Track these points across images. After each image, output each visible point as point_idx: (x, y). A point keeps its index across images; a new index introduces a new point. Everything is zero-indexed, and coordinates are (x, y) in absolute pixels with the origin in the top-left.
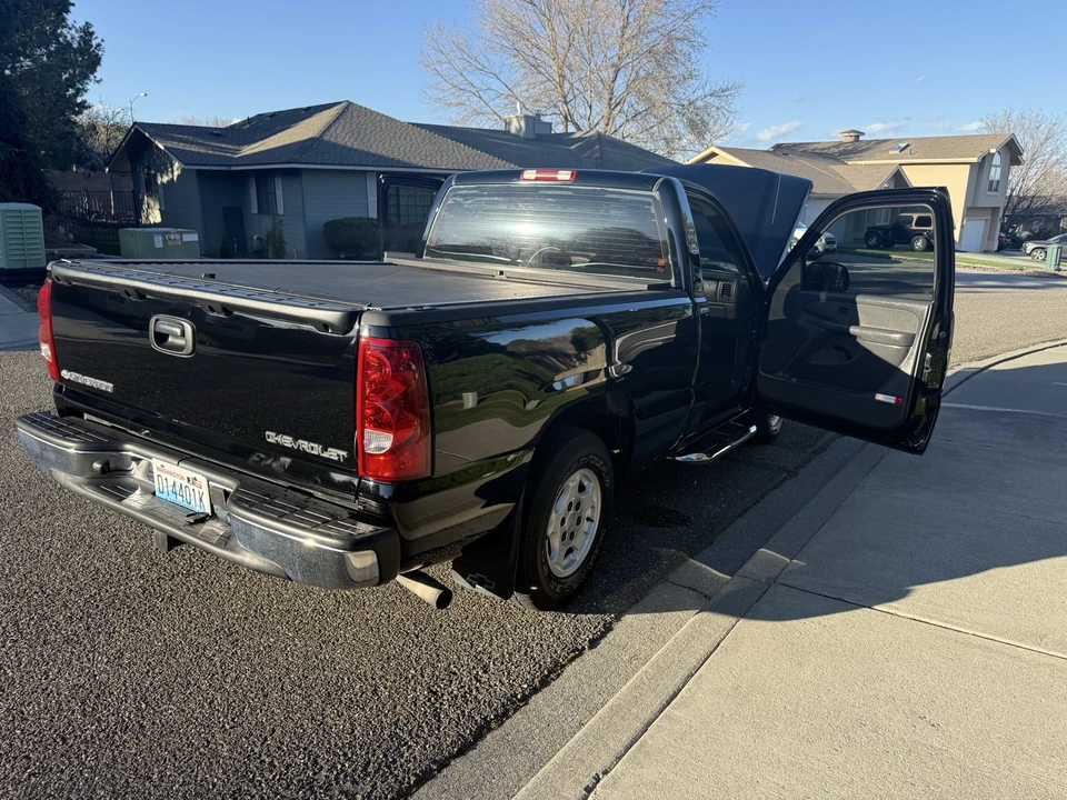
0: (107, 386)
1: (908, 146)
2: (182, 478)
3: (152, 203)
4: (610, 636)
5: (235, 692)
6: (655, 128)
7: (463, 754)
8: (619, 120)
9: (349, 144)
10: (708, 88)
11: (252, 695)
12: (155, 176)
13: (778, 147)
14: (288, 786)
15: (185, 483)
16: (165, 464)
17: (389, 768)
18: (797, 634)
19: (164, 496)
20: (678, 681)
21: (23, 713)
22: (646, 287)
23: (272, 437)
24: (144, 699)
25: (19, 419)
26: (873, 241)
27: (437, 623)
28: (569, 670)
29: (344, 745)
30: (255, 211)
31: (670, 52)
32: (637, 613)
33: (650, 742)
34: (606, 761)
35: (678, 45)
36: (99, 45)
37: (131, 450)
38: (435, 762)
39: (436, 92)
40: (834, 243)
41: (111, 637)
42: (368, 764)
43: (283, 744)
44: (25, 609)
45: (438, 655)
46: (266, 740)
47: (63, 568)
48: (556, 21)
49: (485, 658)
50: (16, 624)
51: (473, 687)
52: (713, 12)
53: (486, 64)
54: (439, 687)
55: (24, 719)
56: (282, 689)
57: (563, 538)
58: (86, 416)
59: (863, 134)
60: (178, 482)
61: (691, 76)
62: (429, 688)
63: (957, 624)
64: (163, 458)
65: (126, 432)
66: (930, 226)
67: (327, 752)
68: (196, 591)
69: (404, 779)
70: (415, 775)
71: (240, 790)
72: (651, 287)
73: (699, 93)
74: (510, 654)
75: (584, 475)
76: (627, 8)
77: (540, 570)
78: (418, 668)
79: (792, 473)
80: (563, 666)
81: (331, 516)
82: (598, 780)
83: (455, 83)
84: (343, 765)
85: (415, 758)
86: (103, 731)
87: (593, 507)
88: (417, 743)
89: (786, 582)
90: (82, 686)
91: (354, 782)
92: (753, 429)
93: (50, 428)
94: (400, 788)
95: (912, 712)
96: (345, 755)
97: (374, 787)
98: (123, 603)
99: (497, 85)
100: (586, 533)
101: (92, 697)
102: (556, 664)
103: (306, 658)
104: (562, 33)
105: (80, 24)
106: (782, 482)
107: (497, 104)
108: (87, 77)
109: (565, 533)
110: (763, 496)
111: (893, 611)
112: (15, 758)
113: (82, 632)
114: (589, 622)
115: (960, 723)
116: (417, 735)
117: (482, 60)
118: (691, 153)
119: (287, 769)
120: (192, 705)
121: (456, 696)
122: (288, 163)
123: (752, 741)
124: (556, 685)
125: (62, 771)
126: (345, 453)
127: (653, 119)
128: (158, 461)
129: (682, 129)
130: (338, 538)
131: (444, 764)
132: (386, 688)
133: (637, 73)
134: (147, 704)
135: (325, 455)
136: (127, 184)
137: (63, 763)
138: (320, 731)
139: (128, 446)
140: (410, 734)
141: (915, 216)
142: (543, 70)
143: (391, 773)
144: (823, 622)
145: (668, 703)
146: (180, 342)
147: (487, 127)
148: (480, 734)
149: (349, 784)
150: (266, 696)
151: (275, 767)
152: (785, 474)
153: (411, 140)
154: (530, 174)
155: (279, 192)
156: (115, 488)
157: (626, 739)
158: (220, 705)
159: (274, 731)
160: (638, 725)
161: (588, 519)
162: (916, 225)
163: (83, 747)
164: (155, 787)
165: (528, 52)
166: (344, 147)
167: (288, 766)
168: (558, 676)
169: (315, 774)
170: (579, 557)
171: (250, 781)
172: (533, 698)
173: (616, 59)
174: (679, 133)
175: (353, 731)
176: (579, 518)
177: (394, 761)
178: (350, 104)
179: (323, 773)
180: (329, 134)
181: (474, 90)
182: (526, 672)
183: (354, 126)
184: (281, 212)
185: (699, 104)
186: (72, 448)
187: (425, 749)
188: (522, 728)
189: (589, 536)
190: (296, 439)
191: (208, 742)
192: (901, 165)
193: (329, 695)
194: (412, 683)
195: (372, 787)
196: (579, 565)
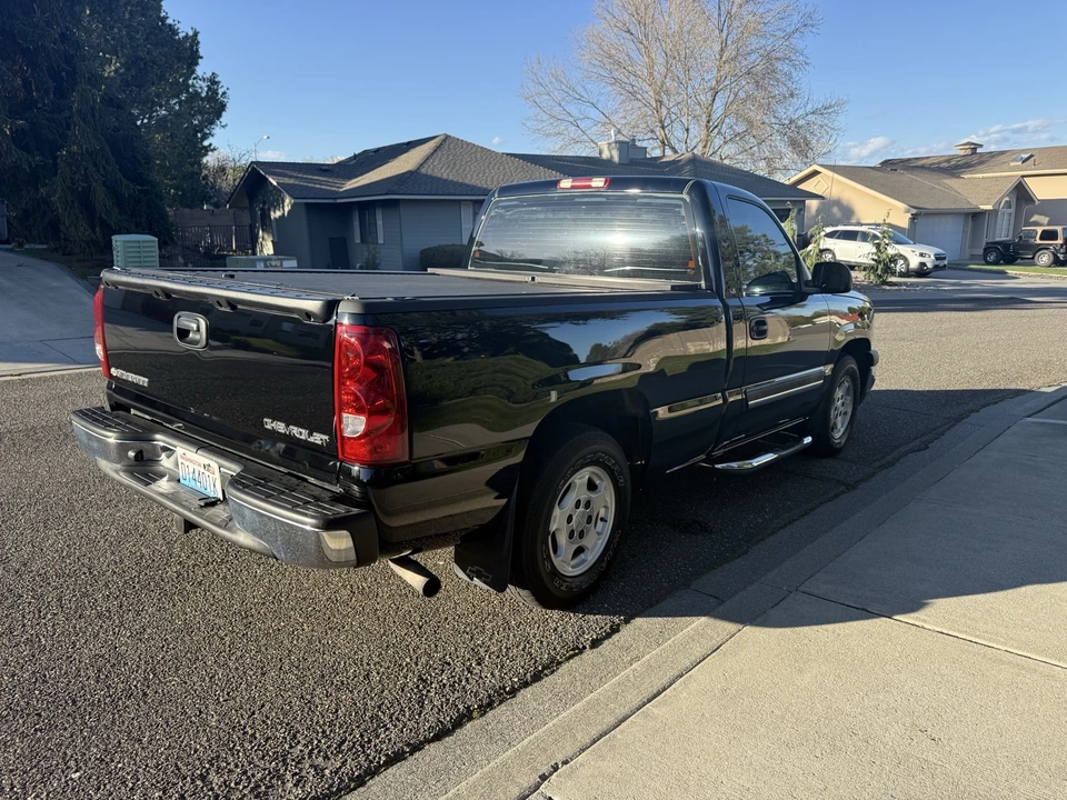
0: (143, 381)
1: (1031, 156)
2: (200, 465)
3: (266, 236)
4: (616, 637)
5: (237, 669)
6: (755, 149)
7: (438, 740)
8: (718, 142)
9: (445, 176)
10: (809, 107)
11: (251, 673)
12: (269, 210)
13: (885, 163)
14: (264, 756)
15: (202, 470)
16: (187, 452)
17: (363, 747)
18: (806, 641)
19: (186, 483)
20: (665, 681)
21: (45, 676)
22: (669, 288)
23: (269, 424)
24: (153, 670)
25: (74, 412)
26: (991, 258)
27: (443, 616)
28: (565, 666)
29: (325, 724)
30: (358, 241)
31: (770, 72)
32: (649, 616)
33: (619, 736)
34: (569, 750)
35: (779, 65)
36: (224, 93)
37: (161, 439)
38: (408, 745)
39: (535, 123)
40: (945, 258)
41: (138, 614)
42: (343, 742)
43: (268, 718)
44: (71, 587)
45: (436, 646)
46: (253, 713)
47: (113, 553)
48: (654, 46)
49: (482, 650)
50: (60, 600)
51: (463, 678)
52: (814, 30)
53: (583, 93)
54: (431, 676)
55: (45, 682)
56: (281, 669)
57: (571, 535)
58: (133, 411)
59: (981, 146)
60: (197, 468)
61: (792, 95)
62: (420, 676)
63: (990, 640)
64: (185, 446)
65: (162, 425)
66: (1056, 239)
67: (308, 728)
68: (225, 578)
69: (374, 758)
70: (387, 755)
71: (218, 757)
72: (673, 288)
73: (801, 112)
74: (508, 649)
75: (593, 473)
76: (725, 32)
77: (540, 564)
78: (414, 657)
79: (851, 487)
80: (559, 663)
81: (314, 497)
82: (556, 768)
83: (554, 113)
84: (320, 741)
85: (390, 740)
86: (110, 696)
87: (606, 507)
88: (395, 726)
89: (808, 590)
90: (103, 656)
91: (326, 758)
92: (808, 440)
93: (96, 420)
94: (369, 767)
95: (913, 724)
96: (324, 732)
97: (344, 764)
98: (157, 585)
99: (594, 113)
100: (599, 534)
101: (108, 666)
102: (552, 660)
103: (310, 642)
104: (660, 60)
105: (208, 75)
106: (837, 496)
107: (593, 131)
108: (212, 123)
109: (572, 531)
110: (813, 509)
111: (920, 624)
112: (28, 715)
113: (114, 610)
114: (597, 622)
115: (965, 738)
116: (397, 719)
117: (580, 90)
118: (793, 173)
119: (266, 741)
120: (195, 679)
121: (444, 685)
122: (387, 194)
123: (727, 742)
124: (547, 681)
125: (66, 729)
126: (326, 437)
127: (752, 140)
128: (182, 450)
129: (783, 147)
130: (312, 517)
131: (416, 748)
132: (378, 673)
133: (736, 95)
134: (154, 675)
135: (311, 439)
136: (246, 219)
137: (68, 722)
138: (306, 710)
139: (158, 436)
140: (391, 718)
141: (1040, 230)
142: (639, 96)
143: (364, 752)
144: (838, 631)
145: (649, 701)
146: (198, 337)
147: (584, 155)
148: (458, 723)
149: (321, 759)
150: (263, 674)
151: (256, 738)
152: (843, 488)
153: (504, 169)
154: (566, 183)
155: (380, 222)
156: (146, 475)
157: (594, 733)
158: (219, 679)
159: (263, 706)
160: (611, 720)
161: (602, 519)
162: (1041, 238)
163: (89, 709)
164: (143, 748)
165: (626, 81)
166: (439, 179)
167: (268, 738)
168: (553, 672)
169: (291, 747)
170: (591, 557)
171: (230, 750)
172: (522, 691)
173: (714, 83)
174: (780, 152)
175: (337, 711)
176: (590, 518)
177: (370, 741)
178: (447, 137)
179: (299, 747)
180: (426, 166)
181: (571, 119)
182: (520, 665)
183: (451, 157)
184: (381, 241)
185: (801, 122)
186: (112, 438)
187: (402, 732)
188: (503, 719)
189: (603, 536)
190: (287, 426)
191: (201, 712)
192: (1023, 176)
193: (323, 676)
194: (405, 670)
195: (343, 763)
196: (590, 565)
